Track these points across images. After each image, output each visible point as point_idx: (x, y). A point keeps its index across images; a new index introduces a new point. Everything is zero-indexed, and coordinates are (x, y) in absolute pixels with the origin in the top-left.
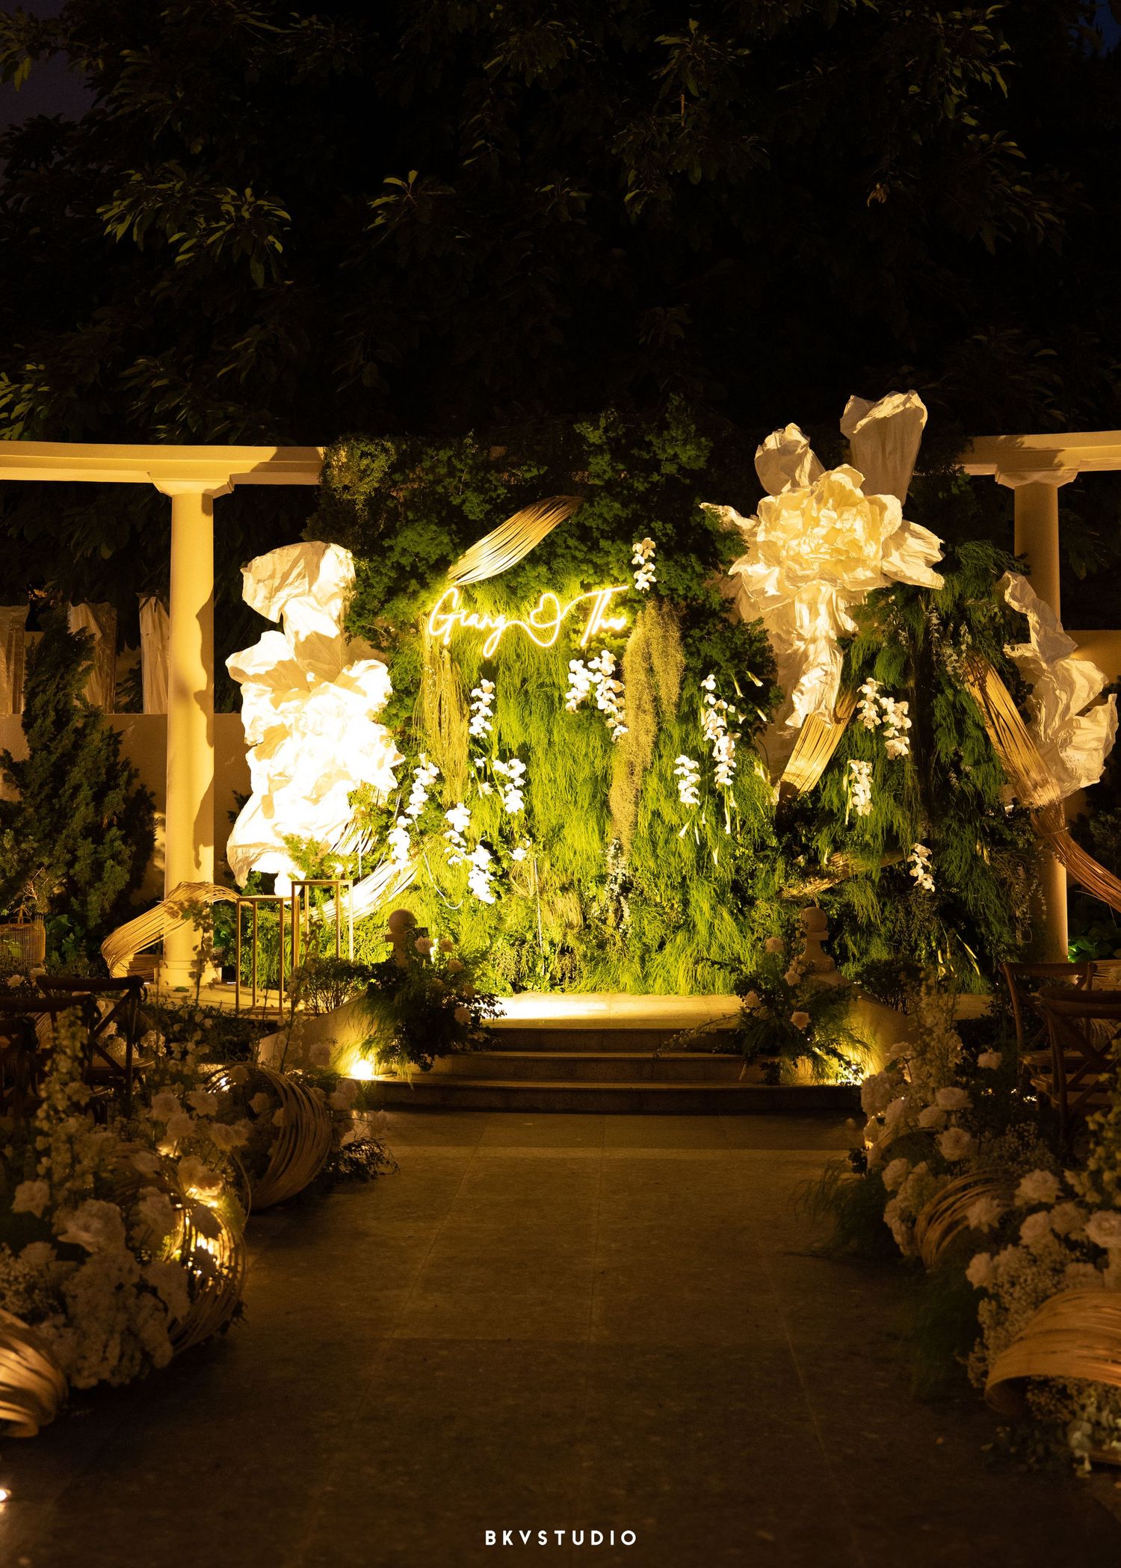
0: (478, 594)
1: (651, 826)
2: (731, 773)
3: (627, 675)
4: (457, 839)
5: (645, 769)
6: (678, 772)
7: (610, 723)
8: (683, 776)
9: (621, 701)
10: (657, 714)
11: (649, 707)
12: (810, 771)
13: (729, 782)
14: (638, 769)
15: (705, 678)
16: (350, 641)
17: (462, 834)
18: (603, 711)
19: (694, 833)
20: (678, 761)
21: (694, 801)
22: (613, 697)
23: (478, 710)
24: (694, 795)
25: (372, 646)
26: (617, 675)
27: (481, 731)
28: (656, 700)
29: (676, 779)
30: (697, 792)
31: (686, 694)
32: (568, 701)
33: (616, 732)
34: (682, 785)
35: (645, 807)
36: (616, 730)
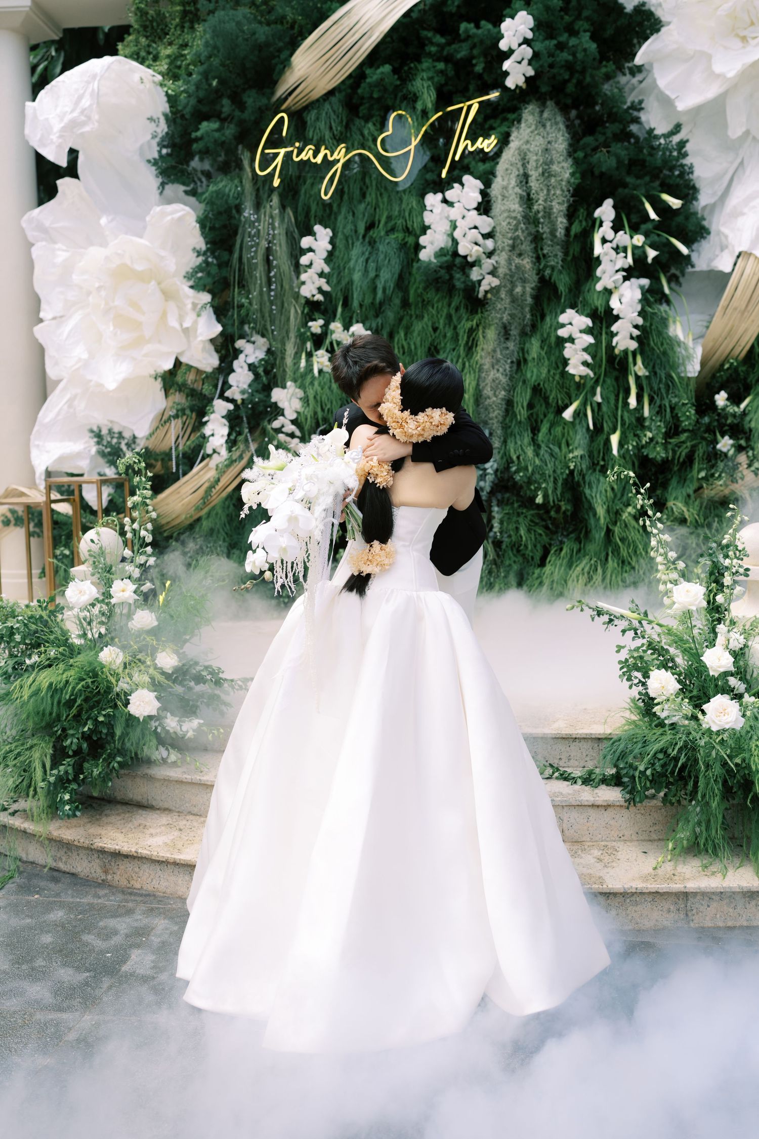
0: (311, 117)
1: (530, 406)
2: (636, 333)
3: (498, 207)
4: (290, 428)
5: (524, 334)
6: (563, 333)
7: (475, 274)
8: (571, 340)
9: (490, 244)
10: (538, 258)
11: (527, 247)
12: (743, 327)
13: (633, 345)
14: (514, 332)
15: (600, 205)
16: (163, 188)
17: (294, 422)
18: (465, 257)
19: (586, 415)
20: (563, 318)
21: (584, 371)
22: (480, 239)
23: (311, 264)
24: (585, 364)
25: (186, 192)
26: (484, 208)
27: (315, 292)
28: (537, 239)
29: (561, 342)
30: (590, 360)
31: (576, 228)
32: (425, 247)
33: (484, 287)
34: (569, 351)
35: (524, 382)
36: (484, 282)
